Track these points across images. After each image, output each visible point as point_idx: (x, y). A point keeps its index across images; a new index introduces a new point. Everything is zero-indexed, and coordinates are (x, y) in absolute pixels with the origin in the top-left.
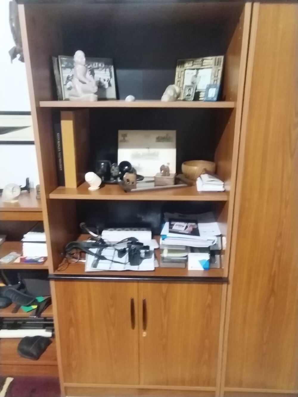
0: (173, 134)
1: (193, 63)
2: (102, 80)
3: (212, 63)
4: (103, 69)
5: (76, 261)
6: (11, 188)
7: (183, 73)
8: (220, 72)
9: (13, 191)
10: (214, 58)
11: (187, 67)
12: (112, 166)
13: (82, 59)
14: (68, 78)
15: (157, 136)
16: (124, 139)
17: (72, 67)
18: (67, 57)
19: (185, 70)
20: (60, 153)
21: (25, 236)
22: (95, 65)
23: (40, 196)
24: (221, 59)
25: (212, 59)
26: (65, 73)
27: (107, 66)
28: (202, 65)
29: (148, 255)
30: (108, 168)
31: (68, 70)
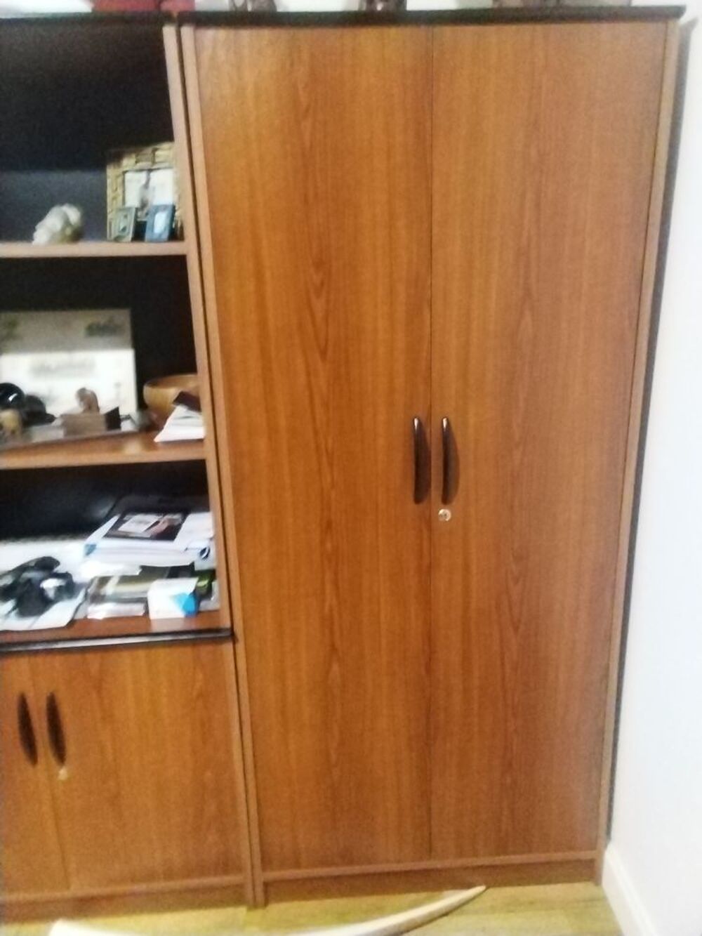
0: (123, 317)
1: (137, 157)
7: (120, 180)
11: (126, 166)
15: (88, 323)
19: (125, 173)
25: (170, 148)
28: (154, 163)
29: (65, 592)
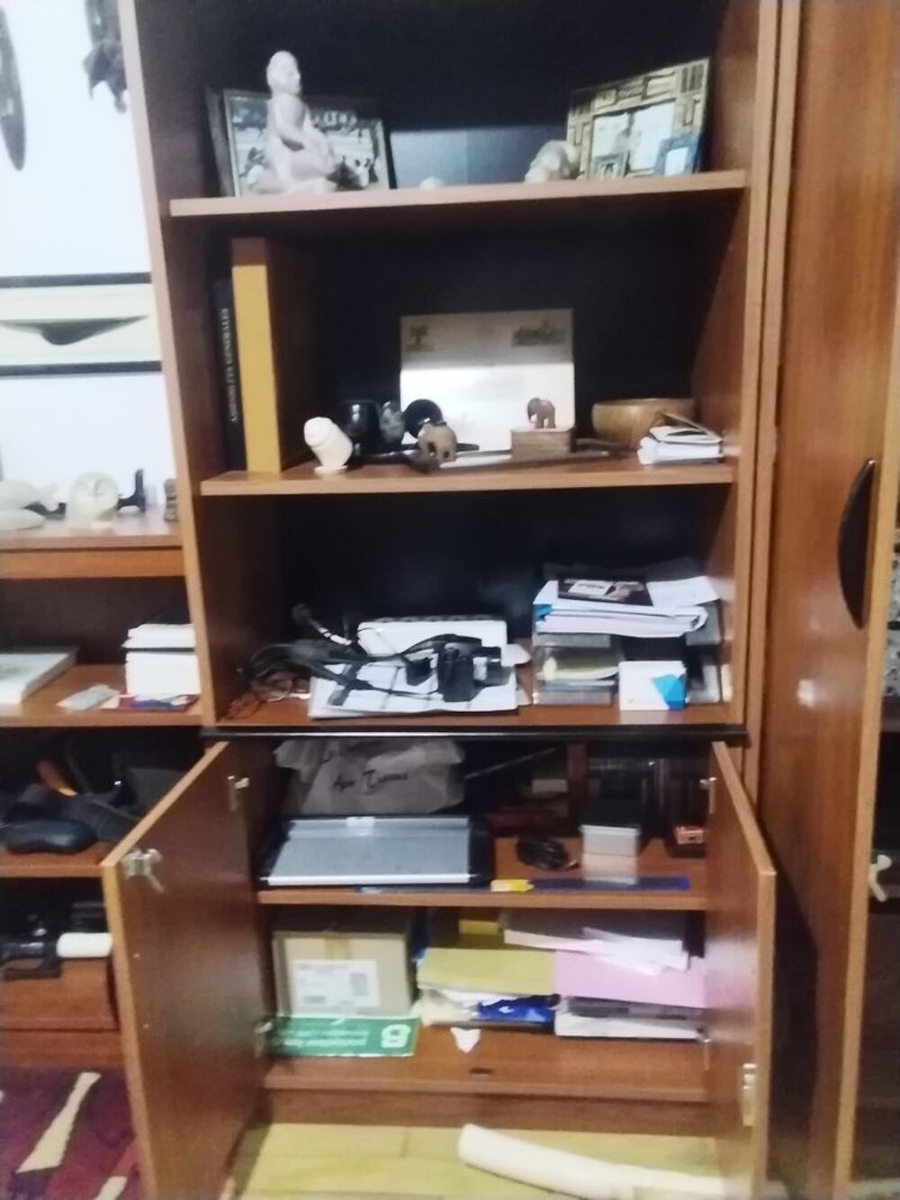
0: (562, 319)
1: (617, 94)
2: (350, 164)
3: (672, 86)
4: (352, 130)
5: (281, 696)
6: (91, 484)
7: (587, 129)
8: (700, 109)
9: (96, 494)
10: (679, 69)
11: (598, 110)
12: (383, 411)
13: (291, 74)
14: (253, 153)
15: (516, 328)
16: (418, 341)
17: (261, 126)
18: (247, 93)
19: (595, 118)
20: (230, 369)
21: (132, 632)
22: (330, 118)
23: (174, 513)
24: (701, 66)
25: (673, 74)
26: (243, 142)
27: (363, 121)
28: (645, 97)
29: (497, 674)
30: (372, 417)
31: (252, 133)
